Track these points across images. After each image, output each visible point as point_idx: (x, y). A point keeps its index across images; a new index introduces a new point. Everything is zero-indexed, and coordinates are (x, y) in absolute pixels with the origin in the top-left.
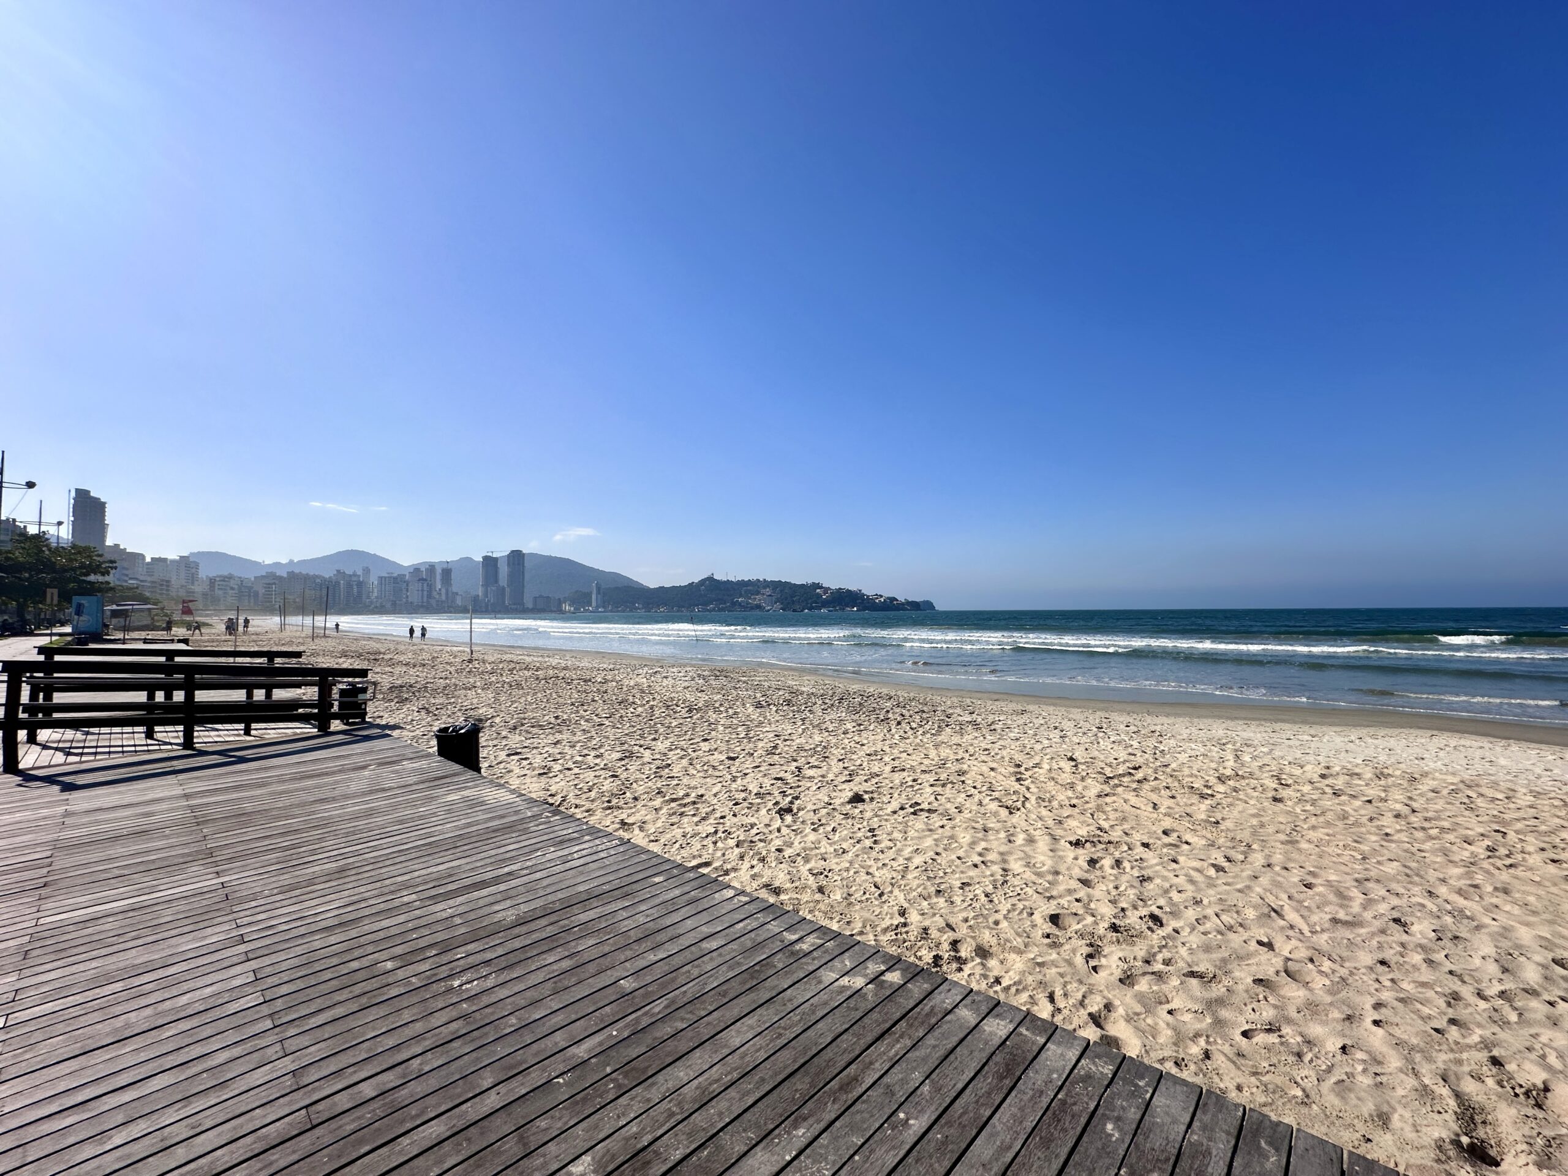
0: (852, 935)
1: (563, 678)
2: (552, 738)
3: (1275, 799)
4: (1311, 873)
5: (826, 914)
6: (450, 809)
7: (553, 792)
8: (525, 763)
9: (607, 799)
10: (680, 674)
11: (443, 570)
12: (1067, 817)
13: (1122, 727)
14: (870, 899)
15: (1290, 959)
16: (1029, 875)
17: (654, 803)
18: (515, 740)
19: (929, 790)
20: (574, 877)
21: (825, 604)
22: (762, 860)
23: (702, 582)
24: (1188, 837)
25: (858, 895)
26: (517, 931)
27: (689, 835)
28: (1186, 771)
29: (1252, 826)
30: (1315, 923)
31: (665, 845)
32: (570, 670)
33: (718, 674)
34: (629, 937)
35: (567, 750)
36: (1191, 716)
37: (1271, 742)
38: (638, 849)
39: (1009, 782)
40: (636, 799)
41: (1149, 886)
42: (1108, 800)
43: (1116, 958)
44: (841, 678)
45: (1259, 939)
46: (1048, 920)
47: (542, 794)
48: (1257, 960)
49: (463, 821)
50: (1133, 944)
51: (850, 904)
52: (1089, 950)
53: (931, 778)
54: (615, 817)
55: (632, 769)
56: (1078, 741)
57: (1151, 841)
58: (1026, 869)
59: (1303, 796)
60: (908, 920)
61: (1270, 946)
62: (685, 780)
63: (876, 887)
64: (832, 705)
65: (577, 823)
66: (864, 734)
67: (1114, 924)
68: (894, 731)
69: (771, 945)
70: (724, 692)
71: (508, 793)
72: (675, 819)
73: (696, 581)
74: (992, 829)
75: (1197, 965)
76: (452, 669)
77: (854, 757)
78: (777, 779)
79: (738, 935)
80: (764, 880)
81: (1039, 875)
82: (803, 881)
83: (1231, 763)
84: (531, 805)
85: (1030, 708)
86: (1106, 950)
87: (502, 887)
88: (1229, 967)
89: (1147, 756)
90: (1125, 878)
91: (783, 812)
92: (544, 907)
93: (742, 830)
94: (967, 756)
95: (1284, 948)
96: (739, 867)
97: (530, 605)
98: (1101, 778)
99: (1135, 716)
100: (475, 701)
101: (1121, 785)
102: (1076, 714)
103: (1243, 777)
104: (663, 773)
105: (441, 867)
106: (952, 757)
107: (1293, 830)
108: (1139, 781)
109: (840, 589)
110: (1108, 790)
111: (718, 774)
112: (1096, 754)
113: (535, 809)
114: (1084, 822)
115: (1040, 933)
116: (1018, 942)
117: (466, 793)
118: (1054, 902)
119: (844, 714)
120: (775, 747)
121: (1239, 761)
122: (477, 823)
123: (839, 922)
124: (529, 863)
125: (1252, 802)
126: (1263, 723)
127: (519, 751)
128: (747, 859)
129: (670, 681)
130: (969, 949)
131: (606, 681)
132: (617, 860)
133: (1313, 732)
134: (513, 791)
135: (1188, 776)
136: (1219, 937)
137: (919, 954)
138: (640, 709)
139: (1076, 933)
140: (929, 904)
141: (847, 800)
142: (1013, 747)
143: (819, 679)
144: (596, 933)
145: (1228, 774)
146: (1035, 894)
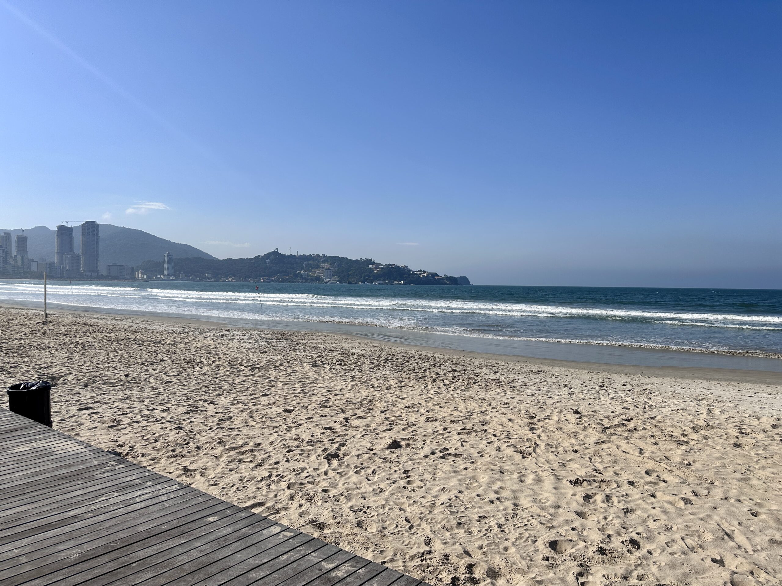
0: (384, 562)
1: (134, 340)
2: (122, 394)
3: (736, 445)
4: (758, 504)
5: (363, 545)
6: (20, 459)
7: (121, 443)
8: (95, 416)
9: (172, 448)
10: (245, 337)
11: (19, 238)
12: (570, 460)
13: (620, 385)
14: (401, 531)
15: (735, 573)
16: (535, 509)
17: (215, 451)
18: (87, 396)
19: (457, 437)
20: (135, 519)
21: (377, 277)
22: (310, 499)
23: (268, 255)
24: (665, 476)
25: (391, 528)
26: (79, 568)
27: (246, 479)
28: (668, 422)
29: (716, 467)
30: (757, 544)
31: (223, 488)
32: (141, 332)
33: (280, 337)
34: (184, 570)
35: (136, 404)
36: (676, 377)
37: (737, 398)
38: (196, 492)
39: (524, 431)
40: (198, 448)
41: (632, 516)
42: (604, 446)
43: (601, 575)
44: (388, 342)
45: (713, 557)
46: (548, 545)
47: (111, 444)
48: (710, 574)
49: (32, 470)
50: (615, 563)
51: (384, 536)
52: (580, 569)
53: (458, 427)
54: (179, 464)
55: (196, 421)
56: (583, 397)
57: (636, 480)
58: (533, 504)
59: (757, 442)
60: (432, 549)
61: (721, 562)
62: (245, 431)
63: (407, 520)
64: (379, 365)
65: (141, 470)
66: (404, 390)
67: (601, 548)
68: (430, 387)
69: (310, 574)
70: (284, 353)
71: (76, 444)
72: (233, 465)
73: (262, 254)
74: (506, 471)
75: (664, 579)
76: (27, 331)
77: (395, 409)
78: (327, 428)
79: (282, 566)
80: (310, 517)
81: (543, 508)
82: (344, 517)
83: (704, 416)
84: (97, 455)
85: (546, 369)
86: (593, 569)
87: (67, 529)
88: (689, 580)
89: (638, 410)
90: (612, 510)
91: (329, 457)
92: (106, 546)
93: (294, 473)
94: (490, 409)
95: (732, 563)
96: (289, 506)
97: (104, 272)
98: (600, 428)
99: (631, 377)
100: (49, 360)
101: (615, 434)
102: (583, 374)
103: (713, 428)
104: (225, 425)
105: (9, 512)
106: (478, 409)
107: (747, 470)
108: (630, 431)
109: (390, 265)
110: (604, 437)
111: (275, 425)
112: (597, 408)
113: (102, 458)
114: (583, 464)
115: (541, 556)
116: (523, 564)
117: (36, 444)
118: (554, 531)
119: (388, 372)
120: (327, 401)
121: (711, 414)
122: (46, 471)
123: (374, 551)
124: (93, 507)
125: (718, 448)
126: (732, 383)
127: (90, 405)
128: (296, 499)
129: (235, 344)
130: (482, 571)
131: (175, 343)
132: (176, 502)
133: (769, 391)
134: (80, 443)
135: (669, 426)
136: (683, 556)
137: (440, 576)
138: (206, 368)
139: (570, 556)
140: (451, 535)
141: (386, 446)
142: (528, 402)
143: (368, 342)
144: (153, 568)
145: (702, 425)
146: (539, 524)
